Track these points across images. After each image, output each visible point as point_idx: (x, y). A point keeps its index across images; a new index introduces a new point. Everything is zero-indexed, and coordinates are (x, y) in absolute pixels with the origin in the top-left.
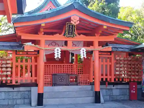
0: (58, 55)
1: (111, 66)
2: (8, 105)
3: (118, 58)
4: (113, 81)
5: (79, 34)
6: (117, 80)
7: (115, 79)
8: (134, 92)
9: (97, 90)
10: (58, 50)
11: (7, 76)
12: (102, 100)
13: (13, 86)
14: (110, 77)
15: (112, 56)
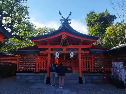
0: (57, 56)
1: (91, 62)
2: (34, 82)
3: (96, 57)
4: (93, 71)
5: (70, 44)
6: (95, 70)
7: (94, 70)
8: (106, 78)
9: (81, 76)
10: (57, 53)
11: (33, 67)
12: (84, 82)
13: (36, 73)
14: (91, 69)
15: (93, 56)
